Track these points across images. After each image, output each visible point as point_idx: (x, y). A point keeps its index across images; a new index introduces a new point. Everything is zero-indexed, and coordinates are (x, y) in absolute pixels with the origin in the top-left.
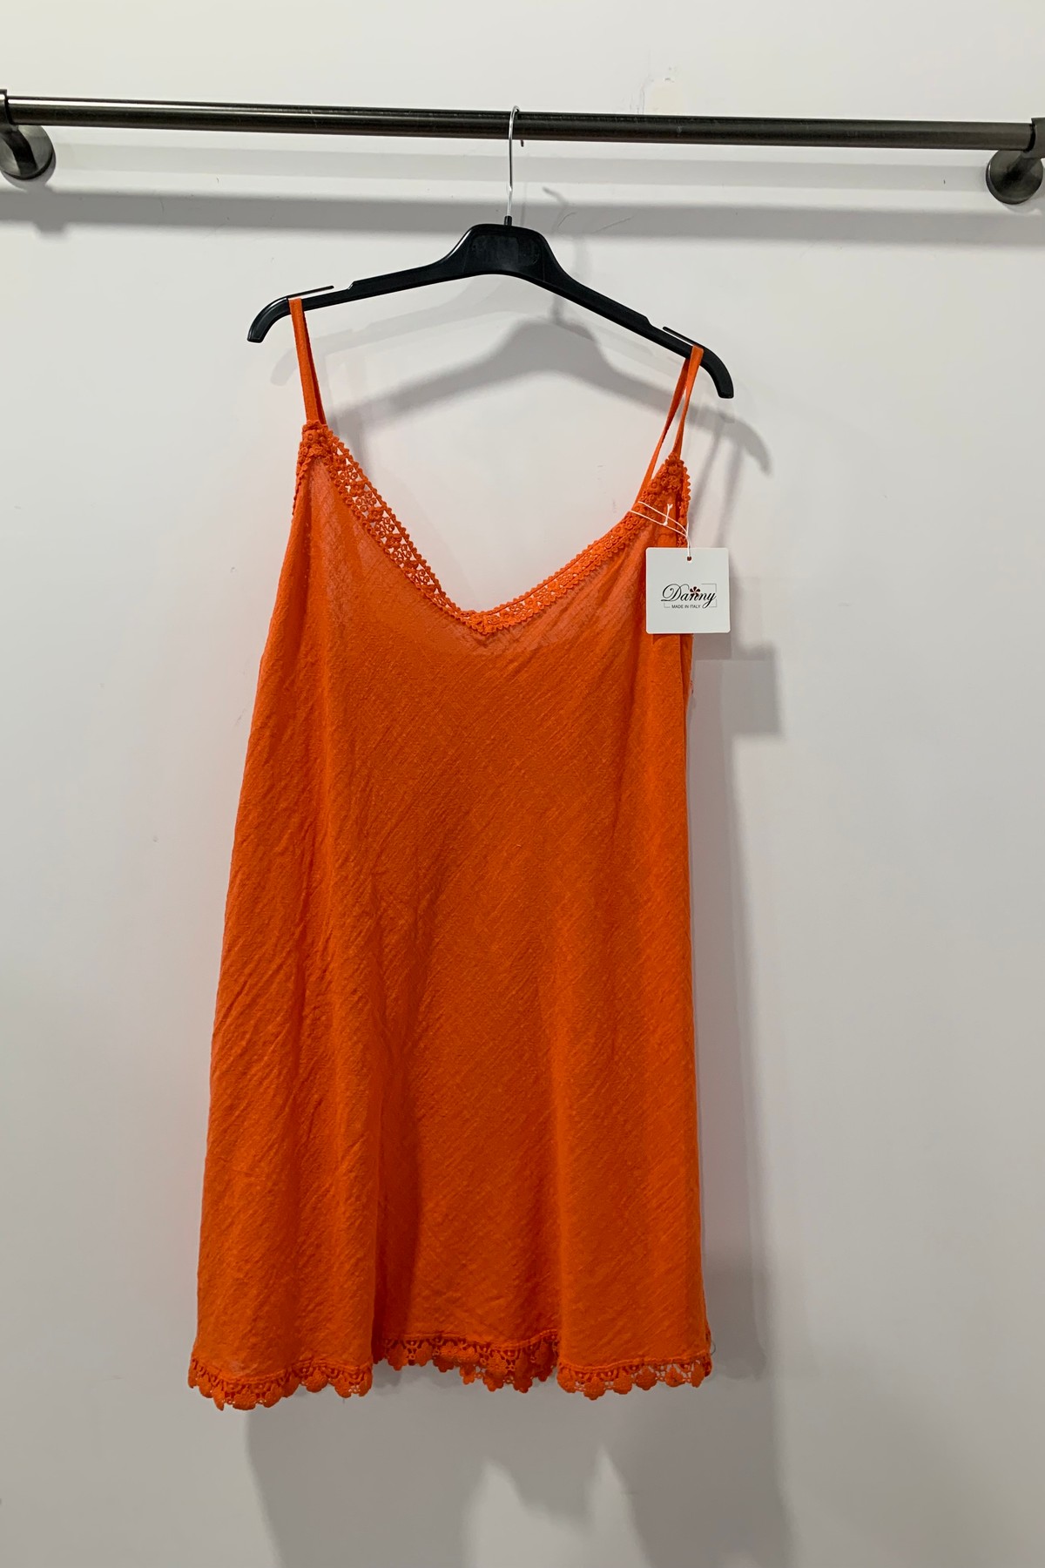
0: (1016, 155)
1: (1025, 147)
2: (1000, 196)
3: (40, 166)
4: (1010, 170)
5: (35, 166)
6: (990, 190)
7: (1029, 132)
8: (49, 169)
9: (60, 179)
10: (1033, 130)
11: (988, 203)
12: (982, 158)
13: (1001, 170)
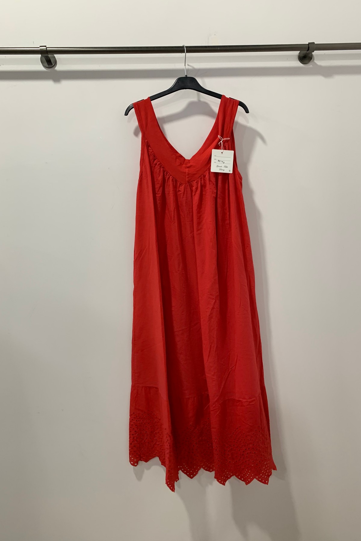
0: (305, 52)
1: (307, 50)
2: (301, 62)
3: (53, 64)
4: (304, 55)
5: (52, 65)
6: (299, 61)
7: (308, 46)
8: (55, 65)
9: (58, 68)
10: (309, 46)
11: (299, 64)
12: (297, 53)
13: (302, 55)
